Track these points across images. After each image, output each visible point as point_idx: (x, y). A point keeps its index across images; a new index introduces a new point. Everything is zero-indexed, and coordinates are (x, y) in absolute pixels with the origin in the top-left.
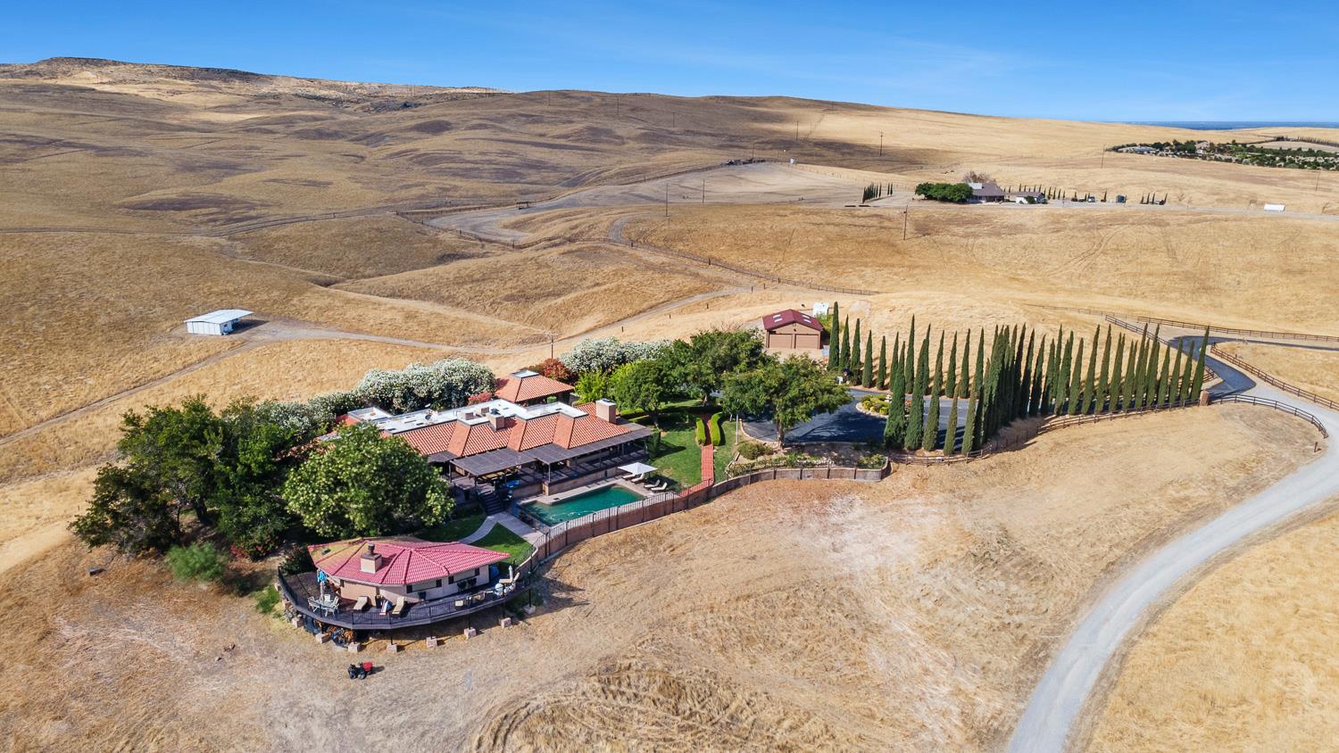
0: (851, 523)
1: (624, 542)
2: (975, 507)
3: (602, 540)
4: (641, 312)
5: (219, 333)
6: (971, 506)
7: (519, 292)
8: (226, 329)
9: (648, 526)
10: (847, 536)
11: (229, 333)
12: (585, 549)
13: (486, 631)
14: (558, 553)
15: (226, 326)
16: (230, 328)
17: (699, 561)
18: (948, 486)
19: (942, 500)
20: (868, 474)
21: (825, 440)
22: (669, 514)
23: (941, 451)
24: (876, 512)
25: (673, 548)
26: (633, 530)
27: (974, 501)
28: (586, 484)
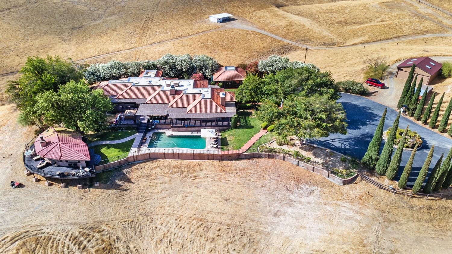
0: (301, 203)
1: (176, 167)
2: (390, 229)
3: (167, 162)
4: (388, 39)
5: (217, 22)
6: (387, 227)
7: (345, 20)
8: (220, 21)
9: (195, 162)
10: (290, 210)
11: (221, 22)
12: (155, 163)
13: (70, 187)
14: (142, 161)
15: (220, 20)
16: (221, 20)
17: (201, 190)
18: (383, 207)
19: (370, 214)
20: (336, 179)
21: (331, 148)
22: (210, 160)
23: (397, 183)
24: (321, 203)
25: (195, 178)
26: (185, 162)
27: (394, 225)
28: (192, 131)
